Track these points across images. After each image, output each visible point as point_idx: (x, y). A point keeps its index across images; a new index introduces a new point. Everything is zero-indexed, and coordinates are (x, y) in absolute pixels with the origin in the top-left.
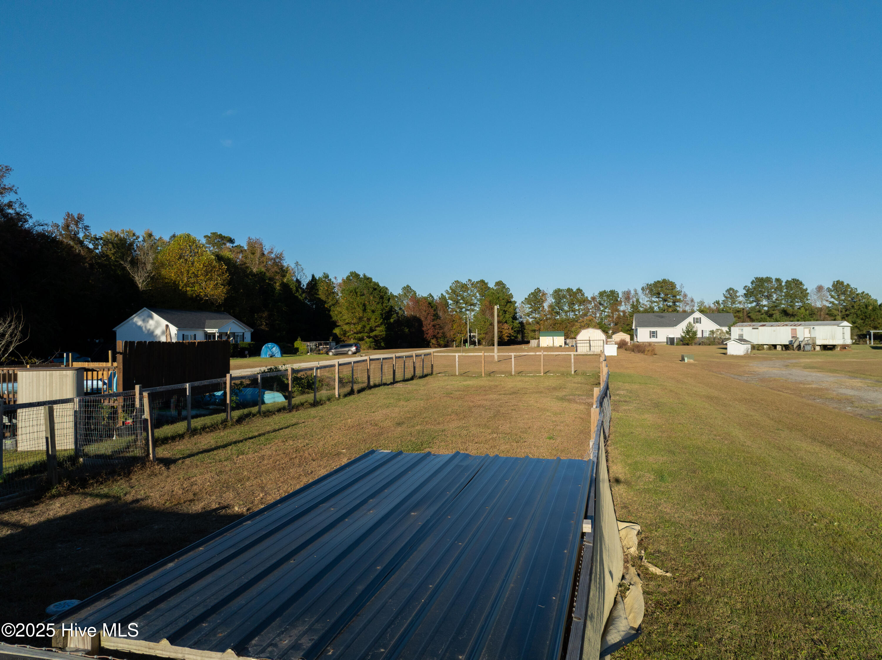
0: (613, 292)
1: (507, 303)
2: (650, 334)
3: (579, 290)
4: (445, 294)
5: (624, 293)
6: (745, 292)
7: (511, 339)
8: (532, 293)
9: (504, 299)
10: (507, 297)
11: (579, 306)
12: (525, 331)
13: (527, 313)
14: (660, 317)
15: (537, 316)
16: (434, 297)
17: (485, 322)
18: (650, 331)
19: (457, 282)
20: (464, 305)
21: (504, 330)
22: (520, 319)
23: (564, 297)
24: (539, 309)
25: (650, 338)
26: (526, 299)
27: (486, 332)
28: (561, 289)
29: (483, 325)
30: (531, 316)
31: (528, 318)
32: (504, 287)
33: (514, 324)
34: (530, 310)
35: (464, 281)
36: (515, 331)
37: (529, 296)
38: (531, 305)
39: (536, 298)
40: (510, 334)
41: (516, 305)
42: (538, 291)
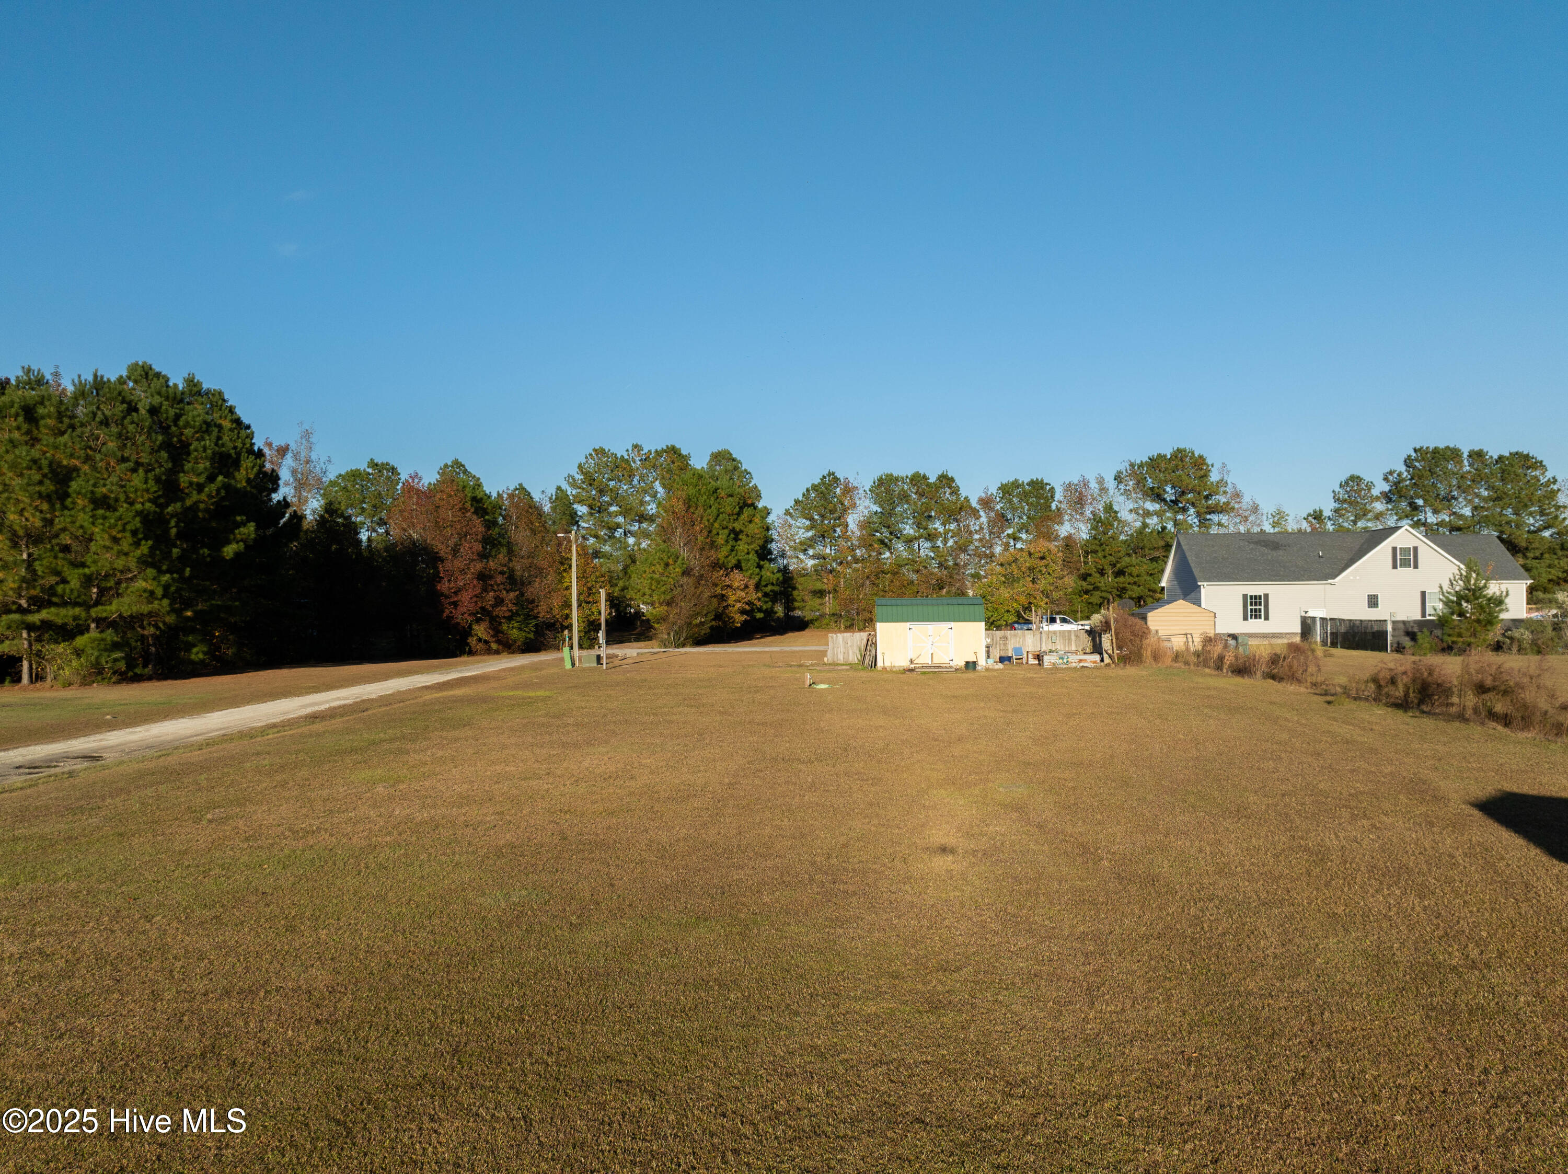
0: (1038, 486)
1: (741, 508)
2: (1245, 606)
3: (946, 480)
4: (565, 486)
5: (1069, 487)
6: (1386, 488)
7: (754, 618)
8: (815, 487)
9: (731, 496)
10: (741, 490)
11: (944, 524)
12: (795, 593)
13: (801, 543)
14: (1266, 546)
15: (828, 551)
16: (533, 494)
17: (667, 565)
18: (1245, 596)
19: (600, 452)
20: (620, 519)
21: (730, 592)
22: (780, 560)
23: (905, 497)
24: (835, 531)
25: (1245, 618)
26: (797, 502)
27: (668, 597)
28: (895, 474)
29: (662, 574)
30: (811, 552)
31: (802, 556)
32: (736, 468)
33: (763, 573)
34: (810, 534)
35: (620, 449)
36: (766, 595)
37: (806, 495)
38: (811, 519)
39: (826, 500)
40: (749, 603)
41: (770, 519)
42: (831, 480)
